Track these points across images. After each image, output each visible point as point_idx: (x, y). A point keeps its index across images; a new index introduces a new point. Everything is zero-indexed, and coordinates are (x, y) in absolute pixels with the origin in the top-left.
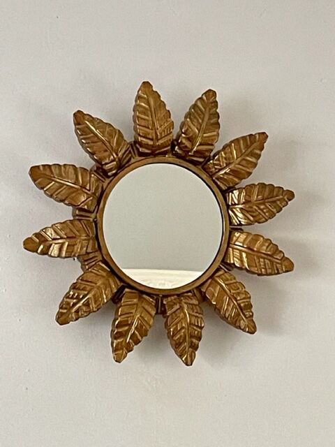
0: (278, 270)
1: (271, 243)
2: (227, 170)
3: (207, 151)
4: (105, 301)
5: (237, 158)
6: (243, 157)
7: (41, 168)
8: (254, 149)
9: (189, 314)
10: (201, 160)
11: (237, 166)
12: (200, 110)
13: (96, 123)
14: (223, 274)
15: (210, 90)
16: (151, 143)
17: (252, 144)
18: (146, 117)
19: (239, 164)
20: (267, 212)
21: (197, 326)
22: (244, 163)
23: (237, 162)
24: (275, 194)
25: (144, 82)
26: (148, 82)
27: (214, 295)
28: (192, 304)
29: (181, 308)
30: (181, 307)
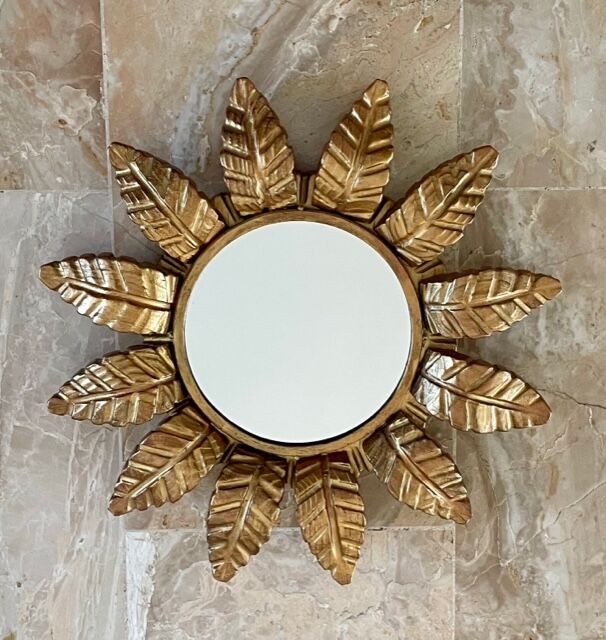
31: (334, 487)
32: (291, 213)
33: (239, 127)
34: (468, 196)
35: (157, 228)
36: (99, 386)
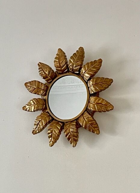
3: (78, 69)
4: (44, 125)
6: (90, 69)
8: (96, 65)
9: (71, 128)
10: (78, 72)
12: (76, 54)
13: (43, 65)
15: (81, 47)
16: (60, 69)
17: (94, 64)
19: (88, 72)
20: (100, 88)
22: (90, 71)
25: (59, 49)
30: (69, 125)
31: (60, 68)
32: (67, 121)
33: (74, 137)
34: (36, 125)
35: (89, 117)
36: (101, 85)
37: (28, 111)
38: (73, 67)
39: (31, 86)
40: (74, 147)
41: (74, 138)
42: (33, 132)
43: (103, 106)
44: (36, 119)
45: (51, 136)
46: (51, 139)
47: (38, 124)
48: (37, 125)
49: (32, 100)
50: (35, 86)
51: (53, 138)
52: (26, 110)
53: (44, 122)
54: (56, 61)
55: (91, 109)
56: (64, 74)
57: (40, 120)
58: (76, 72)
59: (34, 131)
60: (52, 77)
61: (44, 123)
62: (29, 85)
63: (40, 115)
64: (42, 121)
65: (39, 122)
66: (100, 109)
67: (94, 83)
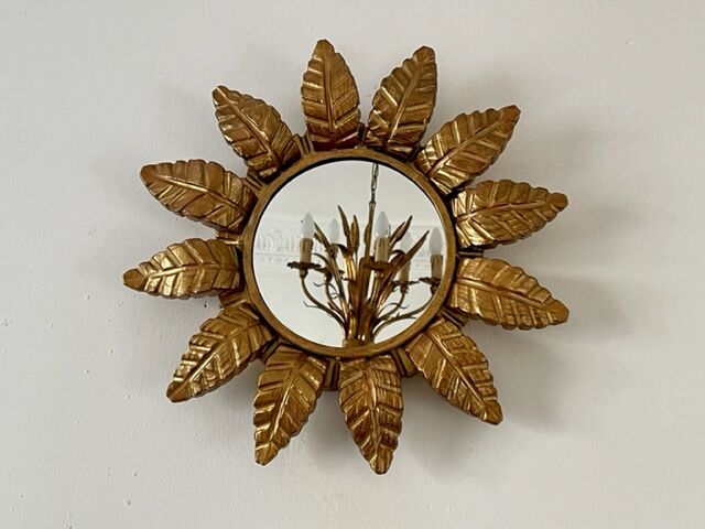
0: (538, 319)
1: (524, 273)
2: (447, 161)
3: (413, 133)
4: (238, 363)
5: (462, 141)
6: (472, 140)
7: (158, 168)
8: (494, 129)
9: (377, 387)
10: (408, 150)
11: (463, 154)
12: (404, 74)
13: (242, 101)
14: (440, 325)
15: (424, 48)
16: (324, 125)
17: (490, 123)
18: (316, 86)
19: (465, 151)
20: (515, 224)
21: (391, 407)
22: (473, 148)
23: (462, 148)
24: (530, 198)
25: (320, 42)
26: (325, 41)
27: (421, 356)
28: (383, 371)
29: (365, 377)
30: (365, 374)
37: (156, 292)
38: (391, 126)
39: (175, 185)
40: (379, 473)
41: (383, 435)
42: (169, 393)
43: (527, 305)
44: (199, 332)
45: (270, 418)
46: (266, 427)
47: (207, 355)
48: (201, 361)
49: (182, 245)
50: (203, 185)
51: (277, 426)
52: (141, 288)
53: (238, 350)
54: (313, 90)
55: (478, 311)
56: (339, 153)
57: (222, 337)
58: (397, 149)
59: (176, 385)
60: (283, 155)
61: (237, 356)
62: (166, 177)
63: (218, 318)
64: (230, 345)
65: (213, 349)
66: (514, 315)
67: (492, 203)
